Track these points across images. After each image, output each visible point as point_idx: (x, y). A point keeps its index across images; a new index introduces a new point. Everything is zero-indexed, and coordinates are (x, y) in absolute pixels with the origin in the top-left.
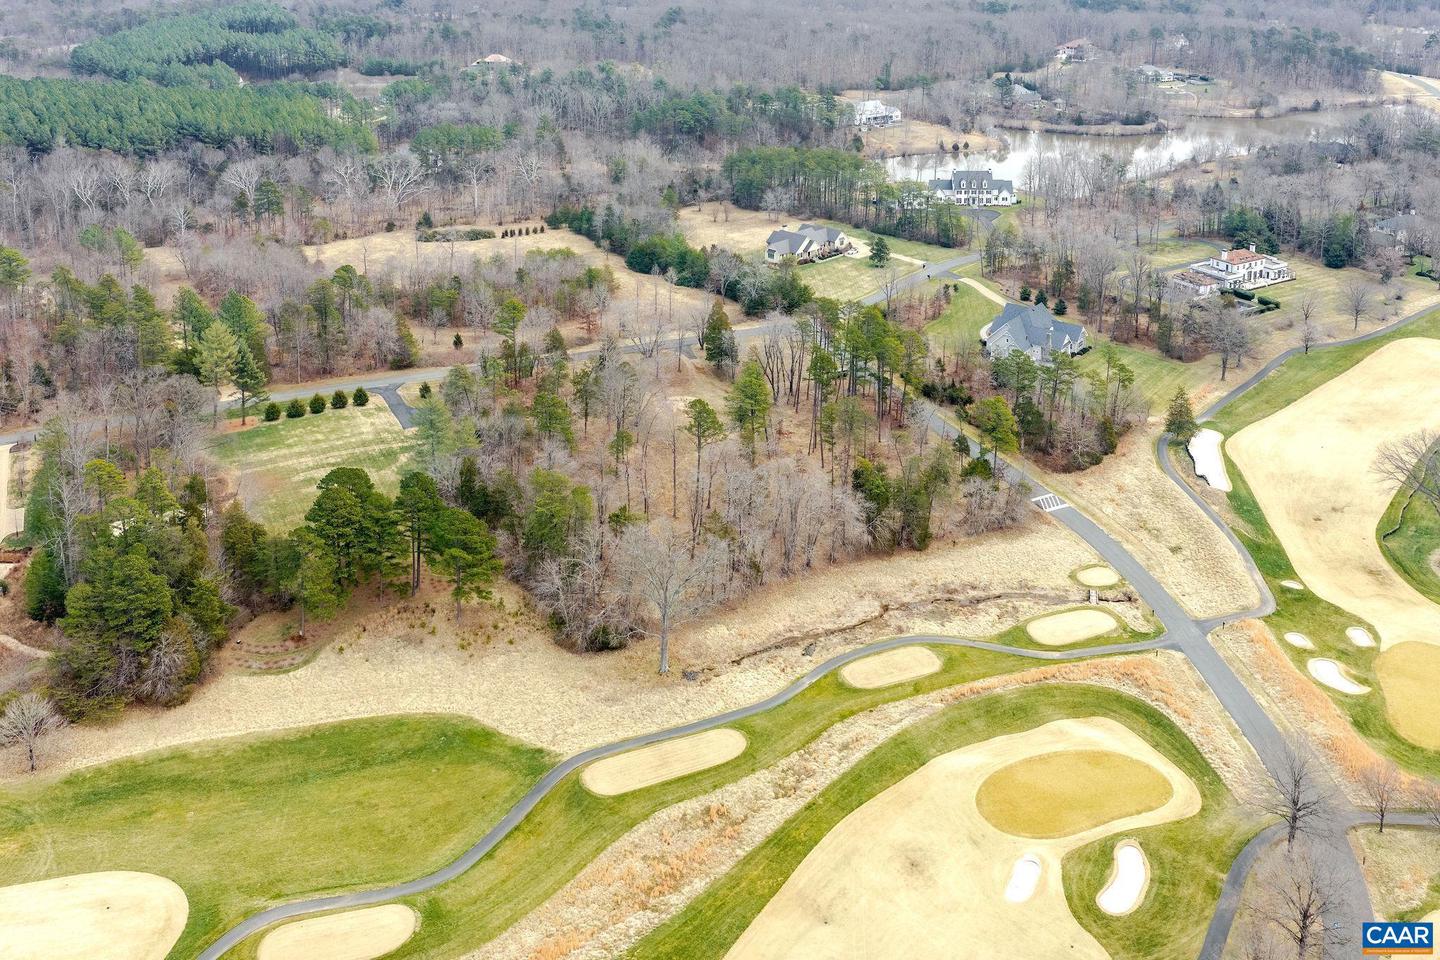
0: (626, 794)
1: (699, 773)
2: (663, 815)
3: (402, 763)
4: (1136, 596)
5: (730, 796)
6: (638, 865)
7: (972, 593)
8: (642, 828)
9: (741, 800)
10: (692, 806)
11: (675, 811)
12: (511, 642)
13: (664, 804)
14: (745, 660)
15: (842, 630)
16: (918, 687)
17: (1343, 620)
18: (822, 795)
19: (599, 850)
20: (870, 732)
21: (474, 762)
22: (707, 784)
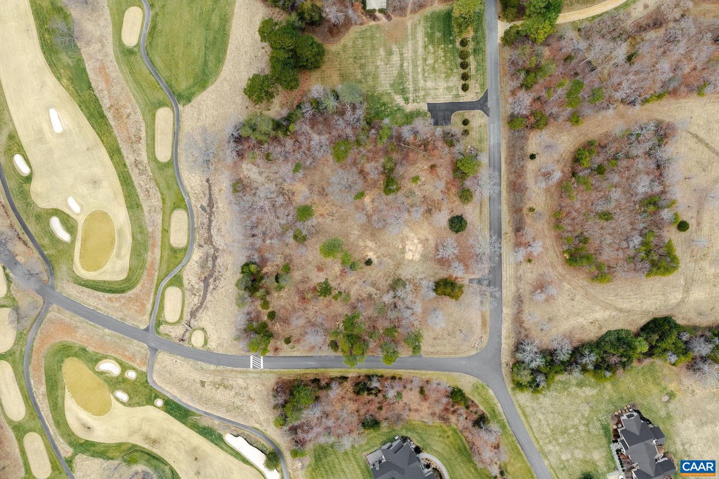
0: (155, 117)
1: (154, 141)
2: (143, 124)
3: (203, 59)
4: (181, 343)
5: (143, 147)
6: (128, 111)
7: (211, 287)
8: (141, 118)
9: (139, 149)
10: (143, 134)
11: (143, 129)
12: (247, 107)
13: (147, 127)
14: (208, 184)
15: (209, 226)
16: (166, 231)
17: (134, 401)
18: (128, 171)
19: (138, 103)
20: (151, 202)
21: (194, 80)
22: (149, 142)
